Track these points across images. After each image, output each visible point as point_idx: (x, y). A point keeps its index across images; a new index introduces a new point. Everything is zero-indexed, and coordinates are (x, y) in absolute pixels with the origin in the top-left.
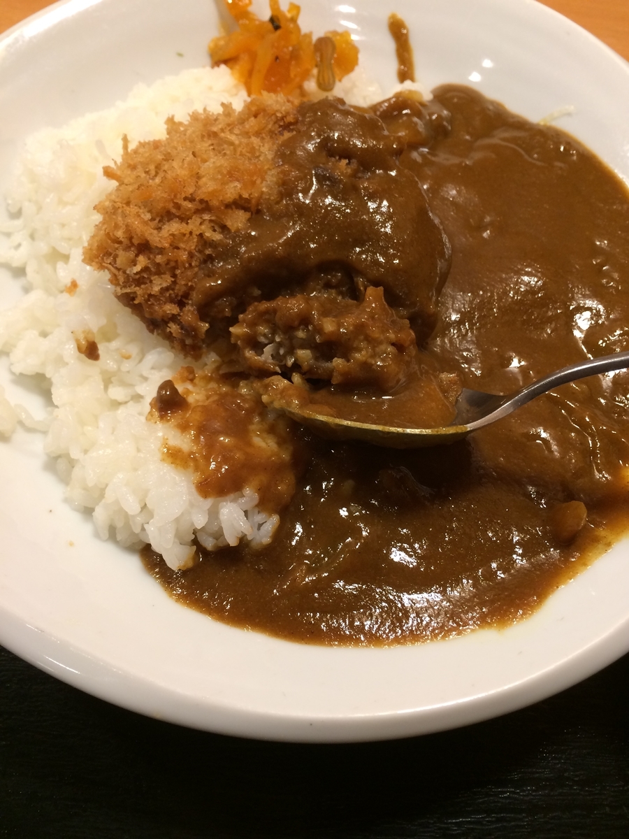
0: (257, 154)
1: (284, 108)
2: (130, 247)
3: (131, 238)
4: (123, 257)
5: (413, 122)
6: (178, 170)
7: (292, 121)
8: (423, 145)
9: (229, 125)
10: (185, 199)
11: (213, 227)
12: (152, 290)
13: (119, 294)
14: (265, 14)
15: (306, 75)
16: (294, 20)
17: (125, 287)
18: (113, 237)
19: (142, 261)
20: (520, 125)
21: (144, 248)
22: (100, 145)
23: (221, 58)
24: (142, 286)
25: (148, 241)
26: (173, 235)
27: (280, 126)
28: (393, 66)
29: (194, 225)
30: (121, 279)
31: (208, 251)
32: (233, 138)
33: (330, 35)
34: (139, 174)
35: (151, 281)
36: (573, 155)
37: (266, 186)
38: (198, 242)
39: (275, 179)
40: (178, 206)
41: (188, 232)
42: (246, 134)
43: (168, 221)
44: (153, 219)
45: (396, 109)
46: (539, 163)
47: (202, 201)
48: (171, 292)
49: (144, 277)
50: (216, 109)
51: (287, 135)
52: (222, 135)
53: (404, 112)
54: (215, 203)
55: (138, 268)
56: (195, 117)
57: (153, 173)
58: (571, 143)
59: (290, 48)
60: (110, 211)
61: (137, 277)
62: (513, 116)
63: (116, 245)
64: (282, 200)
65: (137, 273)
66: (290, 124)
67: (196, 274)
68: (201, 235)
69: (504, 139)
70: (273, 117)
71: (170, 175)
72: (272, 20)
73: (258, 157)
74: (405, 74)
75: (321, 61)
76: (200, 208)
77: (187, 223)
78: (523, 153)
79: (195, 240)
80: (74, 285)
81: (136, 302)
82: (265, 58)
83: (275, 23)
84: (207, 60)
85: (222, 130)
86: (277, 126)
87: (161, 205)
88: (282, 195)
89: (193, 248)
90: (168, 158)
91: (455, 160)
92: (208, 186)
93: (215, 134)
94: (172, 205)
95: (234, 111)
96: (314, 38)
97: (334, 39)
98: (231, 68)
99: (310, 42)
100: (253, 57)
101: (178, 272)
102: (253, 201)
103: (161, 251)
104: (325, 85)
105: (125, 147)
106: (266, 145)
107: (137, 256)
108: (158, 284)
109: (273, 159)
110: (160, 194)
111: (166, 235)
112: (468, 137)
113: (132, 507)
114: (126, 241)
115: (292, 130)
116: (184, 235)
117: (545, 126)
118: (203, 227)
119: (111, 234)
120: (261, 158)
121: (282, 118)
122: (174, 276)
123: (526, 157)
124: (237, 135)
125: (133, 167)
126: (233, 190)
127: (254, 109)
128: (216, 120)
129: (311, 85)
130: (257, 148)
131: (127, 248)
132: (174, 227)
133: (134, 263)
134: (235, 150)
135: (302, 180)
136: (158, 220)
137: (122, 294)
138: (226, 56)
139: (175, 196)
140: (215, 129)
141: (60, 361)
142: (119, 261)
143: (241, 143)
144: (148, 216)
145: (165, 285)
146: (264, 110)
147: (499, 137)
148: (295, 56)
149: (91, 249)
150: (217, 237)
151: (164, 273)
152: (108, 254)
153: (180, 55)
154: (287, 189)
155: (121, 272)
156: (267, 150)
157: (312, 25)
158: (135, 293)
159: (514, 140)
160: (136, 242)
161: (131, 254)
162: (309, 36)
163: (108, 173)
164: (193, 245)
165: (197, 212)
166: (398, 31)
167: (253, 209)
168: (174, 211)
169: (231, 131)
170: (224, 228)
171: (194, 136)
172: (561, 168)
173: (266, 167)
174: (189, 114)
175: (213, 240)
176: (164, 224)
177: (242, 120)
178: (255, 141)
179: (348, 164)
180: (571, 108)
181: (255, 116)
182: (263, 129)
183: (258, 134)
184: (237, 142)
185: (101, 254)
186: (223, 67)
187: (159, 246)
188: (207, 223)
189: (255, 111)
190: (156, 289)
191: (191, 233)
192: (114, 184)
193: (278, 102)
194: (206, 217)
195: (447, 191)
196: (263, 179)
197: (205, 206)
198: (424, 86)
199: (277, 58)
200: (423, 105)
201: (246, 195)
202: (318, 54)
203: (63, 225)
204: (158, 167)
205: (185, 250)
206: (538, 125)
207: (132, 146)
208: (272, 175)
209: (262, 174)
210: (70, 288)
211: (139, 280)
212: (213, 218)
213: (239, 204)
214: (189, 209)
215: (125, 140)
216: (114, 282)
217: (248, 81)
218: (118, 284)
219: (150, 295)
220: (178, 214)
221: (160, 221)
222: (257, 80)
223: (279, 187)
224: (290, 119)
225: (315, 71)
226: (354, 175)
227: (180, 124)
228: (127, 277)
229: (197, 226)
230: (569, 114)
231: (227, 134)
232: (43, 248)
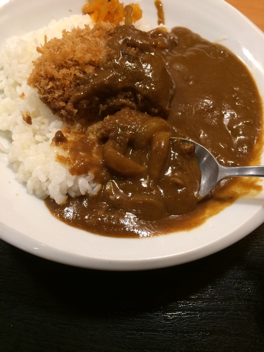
0: (99, 44)
1: (110, 27)
2: (46, 78)
3: (47, 75)
4: (43, 82)
5: (163, 39)
6: (67, 48)
7: (113, 32)
8: (167, 49)
9: (87, 33)
10: (69, 60)
11: (80, 72)
12: (55, 96)
13: (41, 98)
15: (120, 19)
17: (44, 95)
18: (40, 75)
19: (51, 84)
20: (206, 43)
21: (52, 79)
22: (36, 41)
24: (51, 94)
25: (53, 76)
26: (64, 74)
27: (108, 34)
29: (72, 71)
30: (42, 92)
31: (78, 81)
32: (89, 38)
33: (131, 5)
34: (51, 50)
35: (54, 93)
36: (226, 55)
37: (102, 56)
38: (73, 77)
39: (105, 54)
40: (66, 63)
41: (69, 73)
42: (95, 37)
43: (62, 69)
44: (56, 68)
45: (156, 34)
46: (212, 57)
47: (76, 61)
48: (62, 97)
49: (51, 91)
50: (83, 27)
51: (111, 38)
52: (85, 36)
53: (159, 35)
54: (81, 62)
55: (49, 87)
56: (74, 30)
57: (56, 50)
58: (225, 50)
59: (115, 9)
60: (39, 64)
61: (49, 90)
62: (203, 40)
63: (41, 78)
64: (108, 62)
65: (49, 89)
66: (112, 33)
67: (73, 90)
68: (75, 75)
69: (199, 48)
70: (105, 31)
71: (64, 50)
73: (99, 46)
74: (161, 19)
75: (127, 14)
76: (75, 64)
77: (70, 70)
78: (206, 53)
79: (73, 76)
80: (23, 95)
81: (48, 101)
85: (85, 35)
86: (107, 34)
87: (59, 62)
88: (108, 60)
89: (72, 79)
90: (63, 44)
91: (179, 55)
92: (78, 55)
93: (82, 36)
94: (63, 62)
95: (90, 28)
97: (133, 6)
98: (90, 16)
99: (123, 6)
101: (65, 89)
102: (96, 62)
103: (59, 80)
105: (46, 40)
106: (102, 41)
107: (49, 82)
108: (57, 94)
109: (105, 46)
110: (59, 57)
111: (61, 74)
112: (185, 47)
113: (43, 179)
114: (44, 76)
115: (113, 36)
116: (68, 74)
117: (216, 44)
118: (76, 71)
119: (39, 73)
120: (100, 46)
121: (109, 31)
122: (64, 90)
123: (208, 55)
124: (91, 37)
125: (48, 48)
126: (88, 57)
127: (98, 27)
128: (83, 31)
129: (122, 23)
130: (99, 42)
131: (45, 79)
132: (64, 71)
133: (48, 85)
134: (90, 42)
135: (116, 54)
136: (57, 69)
137: (43, 97)
138: (88, 12)
139: (65, 59)
140: (82, 34)
142: (41, 84)
143: (92, 40)
144: (54, 66)
145: (60, 94)
146: (102, 28)
147: (197, 47)
149: (30, 79)
150: (82, 76)
151: (60, 89)
152: (37, 81)
153: (70, 11)
154: (110, 58)
155: (42, 89)
156: (102, 43)
158: (48, 97)
159: (203, 48)
160: (49, 76)
161: (47, 81)
163: (38, 50)
164: (71, 78)
165: (74, 65)
166: (158, 5)
167: (97, 66)
168: (64, 65)
169: (88, 35)
170: (84, 73)
171: (73, 36)
172: (221, 60)
173: (102, 49)
174: (72, 29)
175: (80, 77)
176: (60, 70)
177: (93, 31)
178: (98, 39)
179: (135, 49)
180: (226, 37)
181: (98, 30)
182: (101, 35)
183: (99, 37)
184: (90, 39)
185: (35, 81)
186: (87, 14)
187: (58, 78)
188: (78, 70)
189: (98, 28)
190: (56, 95)
191: (71, 74)
192: (41, 55)
193: (108, 25)
194: (77, 67)
195: (175, 66)
196: (100, 54)
197: (77, 63)
199: (109, 13)
200: (167, 33)
201: (93, 60)
202: (126, 12)
203: (19, 72)
204: (58, 48)
205: (68, 80)
206: (213, 43)
207: (48, 40)
208: (104, 52)
209: (100, 52)
210: (21, 96)
211: (50, 92)
212: (80, 68)
213: (91, 63)
214: (70, 64)
215: (46, 37)
216: (40, 93)
217: (97, 21)
218: (41, 94)
219: (54, 98)
220: (66, 66)
221: (58, 69)
223: (107, 57)
224: (112, 31)
225: (124, 18)
226: (137, 54)
227: (68, 32)
228: (45, 90)
229: (74, 71)
230: (225, 39)
231: (87, 37)
232: (11, 81)
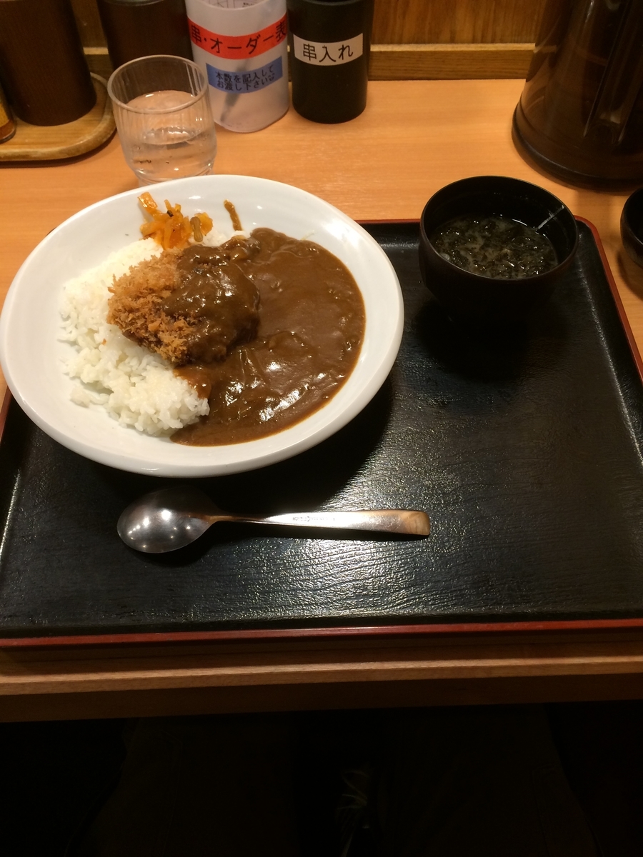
3: (125, 309)
4: (123, 316)
5: (242, 249)
6: (139, 280)
7: (182, 255)
8: (248, 258)
9: (155, 262)
10: (143, 289)
11: (158, 298)
12: (137, 326)
13: (124, 332)
14: (165, 211)
15: (189, 236)
16: (179, 211)
17: (126, 328)
19: (131, 316)
20: (292, 242)
21: (131, 311)
22: (103, 282)
23: (147, 234)
24: (133, 326)
25: (132, 307)
26: (142, 303)
27: (177, 258)
28: (230, 224)
29: (149, 298)
30: (124, 326)
31: (158, 307)
32: (158, 266)
34: (122, 286)
35: (136, 323)
36: (316, 252)
38: (152, 304)
40: (141, 293)
41: (147, 301)
42: (164, 264)
43: (139, 299)
44: (132, 300)
45: (233, 245)
46: (301, 257)
47: (150, 289)
48: (145, 325)
49: (133, 322)
50: (149, 258)
51: (180, 261)
53: (237, 246)
54: (156, 288)
55: (129, 320)
56: (140, 264)
57: (129, 284)
59: (180, 224)
60: (111, 303)
62: (289, 238)
63: (119, 312)
64: (182, 283)
66: (181, 257)
68: (153, 302)
69: (285, 250)
70: (173, 256)
71: (136, 282)
72: (168, 212)
74: (237, 227)
77: (147, 298)
80: (105, 341)
81: (132, 333)
82: (168, 232)
83: (170, 214)
84: (141, 236)
85: (153, 265)
87: (134, 293)
89: (150, 307)
90: (133, 278)
91: (263, 263)
92: (152, 282)
94: (138, 292)
95: (157, 257)
96: (190, 219)
98: (153, 238)
100: (163, 232)
101: (147, 317)
103: (138, 310)
104: (198, 239)
105: (114, 280)
106: (172, 266)
107: (129, 314)
110: (133, 290)
111: (139, 304)
112: (269, 252)
114: (123, 310)
116: (146, 303)
117: (303, 240)
118: (153, 298)
119: (116, 309)
120: (171, 271)
121: (177, 256)
123: (295, 255)
125: (119, 285)
126: (162, 282)
128: (150, 262)
129: (192, 240)
130: (169, 267)
131: (124, 312)
132: (141, 300)
133: (128, 317)
134: (160, 269)
138: (149, 233)
139: (140, 289)
140: (150, 265)
141: (107, 372)
142: (121, 318)
143: (162, 267)
144: (130, 299)
146: (170, 254)
147: (283, 249)
148: (182, 228)
150: (160, 301)
152: (117, 317)
153: (127, 235)
155: (123, 323)
157: (188, 212)
158: (130, 329)
159: (289, 249)
160: (127, 309)
161: (126, 314)
162: (187, 218)
163: (109, 290)
164: (150, 305)
165: (150, 293)
166: (229, 207)
167: (172, 289)
168: (140, 295)
170: (162, 298)
171: (142, 268)
172: (311, 258)
173: (174, 273)
174: (138, 263)
175: (158, 303)
176: (137, 300)
177: (161, 259)
178: (167, 265)
180: (313, 231)
181: (167, 257)
184: (160, 267)
185: (114, 318)
186: (149, 238)
187: (137, 308)
188: (154, 296)
189: (166, 255)
190: (139, 325)
192: (113, 294)
193: (174, 250)
194: (154, 294)
196: (174, 277)
197: (152, 291)
198: (246, 233)
199: (174, 230)
200: (245, 240)
201: (167, 284)
203: (93, 318)
204: (130, 282)
205: (147, 308)
206: (300, 240)
207: (117, 279)
208: (177, 274)
209: (173, 275)
211: (131, 323)
212: (157, 295)
213: (166, 288)
214: (146, 293)
215: (114, 276)
216: (121, 328)
217: (162, 242)
219: (137, 328)
220: (142, 296)
221: (135, 300)
222: (167, 242)
225: (193, 233)
227: (135, 267)
228: (126, 324)
229: (151, 298)
230: (313, 234)
231: (156, 266)
232: (85, 330)
